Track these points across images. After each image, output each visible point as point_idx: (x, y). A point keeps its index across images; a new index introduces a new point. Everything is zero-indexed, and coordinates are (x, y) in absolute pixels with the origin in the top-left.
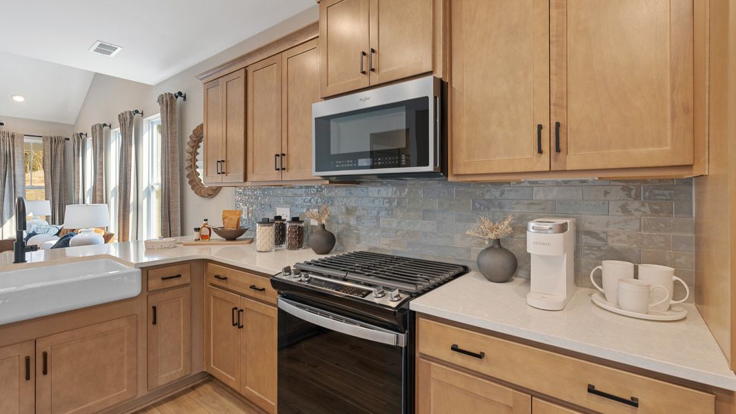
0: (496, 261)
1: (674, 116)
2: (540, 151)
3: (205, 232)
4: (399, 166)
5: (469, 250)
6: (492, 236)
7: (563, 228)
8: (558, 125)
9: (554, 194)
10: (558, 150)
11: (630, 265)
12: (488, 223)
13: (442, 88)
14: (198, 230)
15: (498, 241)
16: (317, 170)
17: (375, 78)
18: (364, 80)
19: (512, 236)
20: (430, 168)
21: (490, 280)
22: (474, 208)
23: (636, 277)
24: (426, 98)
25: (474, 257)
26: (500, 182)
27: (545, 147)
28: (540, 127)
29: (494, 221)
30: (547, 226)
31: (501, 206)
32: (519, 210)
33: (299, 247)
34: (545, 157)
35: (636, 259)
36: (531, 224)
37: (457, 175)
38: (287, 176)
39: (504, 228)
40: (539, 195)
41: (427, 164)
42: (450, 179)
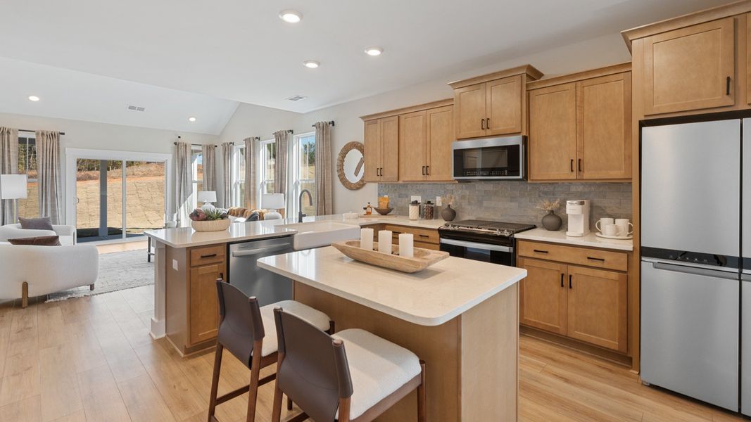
0: (551, 220)
1: (625, 159)
2: (572, 171)
3: (369, 210)
4: (504, 175)
5: (536, 217)
6: (550, 208)
7: (582, 203)
8: (580, 160)
9: (580, 189)
10: (580, 170)
11: (612, 219)
12: (547, 203)
13: (525, 140)
14: (365, 209)
15: (552, 211)
16: (455, 176)
17: (489, 132)
18: (483, 133)
19: (559, 209)
20: (520, 177)
21: (549, 230)
22: (540, 196)
23: (614, 223)
24: (518, 146)
25: (540, 220)
26: (553, 183)
27: (574, 169)
28: (572, 160)
29: (550, 202)
30: (575, 202)
31: (553, 194)
32: (563, 196)
33: (431, 218)
34: (574, 173)
35: (614, 217)
36: (568, 202)
37: (532, 180)
38: (430, 178)
39: (556, 204)
40: (573, 189)
41: (519, 175)
42: (529, 181)
